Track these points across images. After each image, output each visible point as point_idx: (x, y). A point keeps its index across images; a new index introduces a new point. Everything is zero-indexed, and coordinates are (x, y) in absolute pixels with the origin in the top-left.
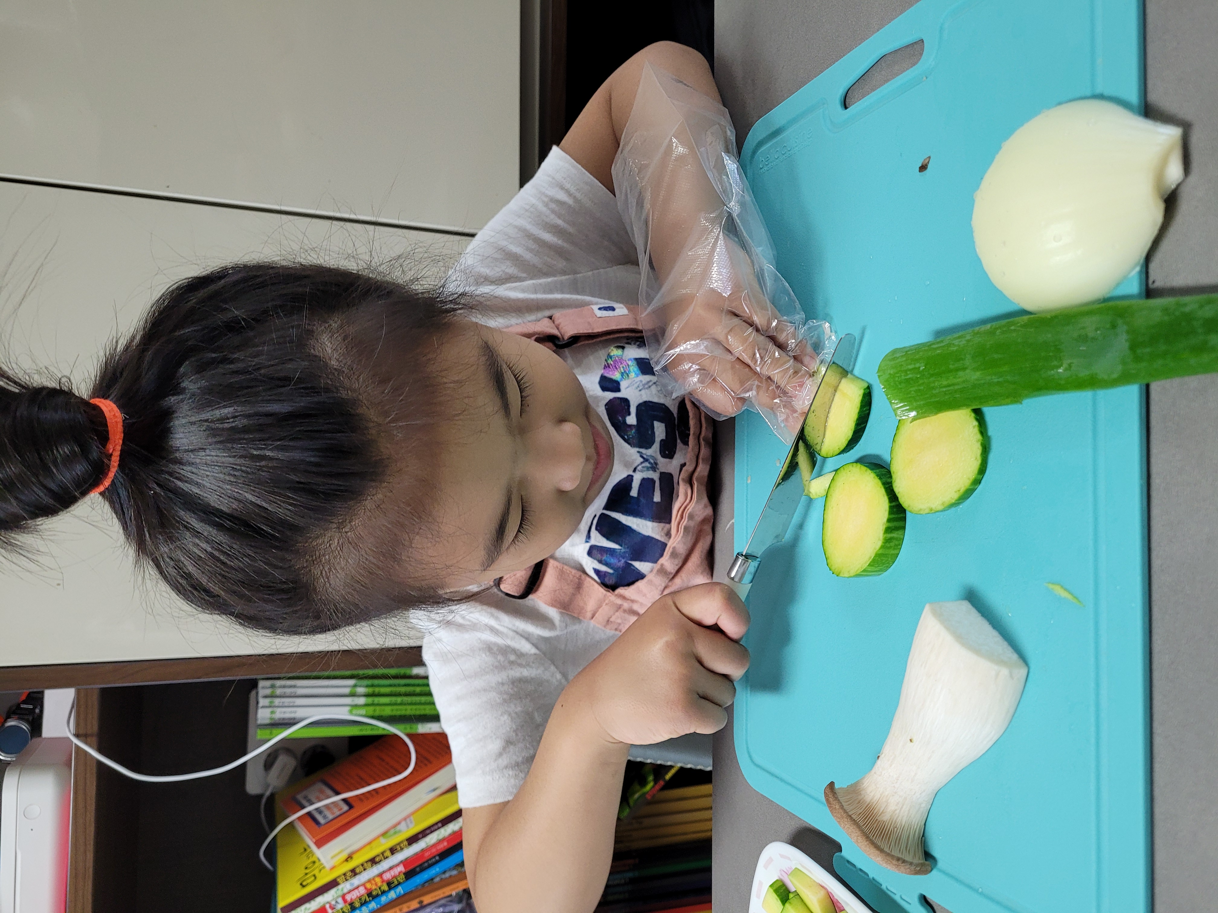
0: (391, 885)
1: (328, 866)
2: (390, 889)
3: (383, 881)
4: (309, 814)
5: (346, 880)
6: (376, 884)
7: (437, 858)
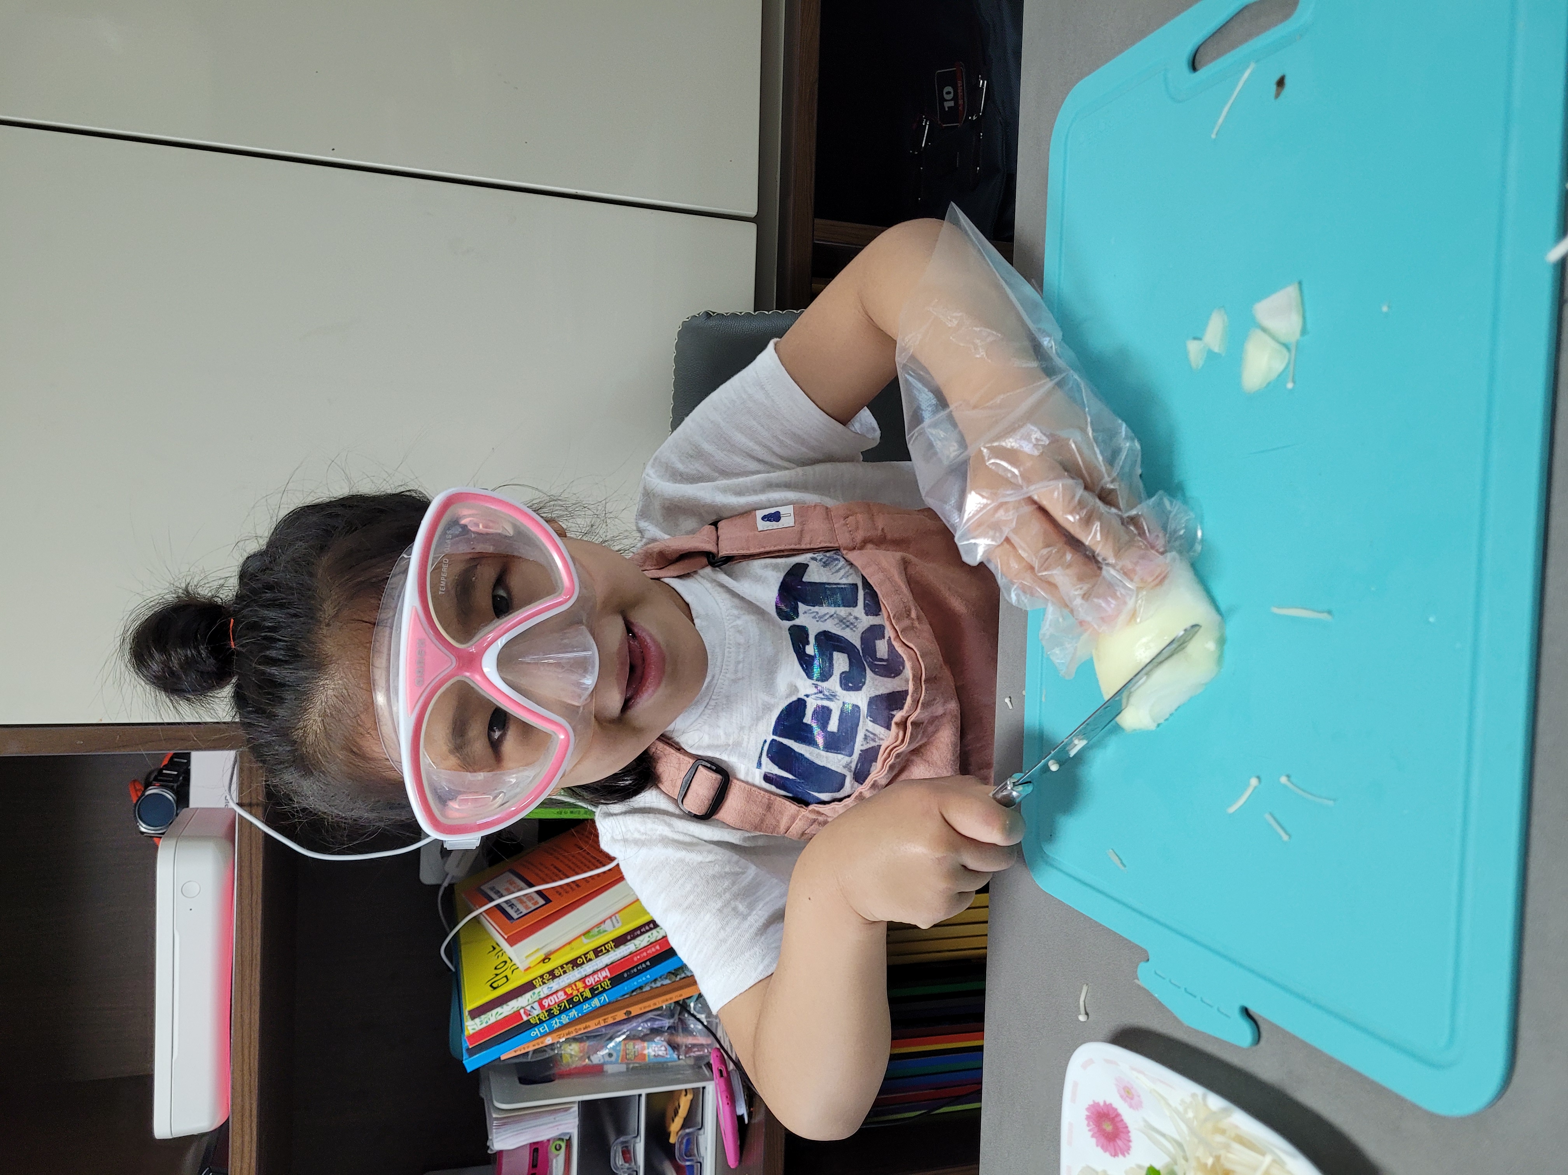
0: (595, 992)
1: (522, 967)
2: (594, 996)
3: (586, 986)
4: (498, 906)
5: (544, 983)
6: (578, 990)
7: (648, 963)
